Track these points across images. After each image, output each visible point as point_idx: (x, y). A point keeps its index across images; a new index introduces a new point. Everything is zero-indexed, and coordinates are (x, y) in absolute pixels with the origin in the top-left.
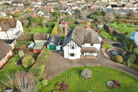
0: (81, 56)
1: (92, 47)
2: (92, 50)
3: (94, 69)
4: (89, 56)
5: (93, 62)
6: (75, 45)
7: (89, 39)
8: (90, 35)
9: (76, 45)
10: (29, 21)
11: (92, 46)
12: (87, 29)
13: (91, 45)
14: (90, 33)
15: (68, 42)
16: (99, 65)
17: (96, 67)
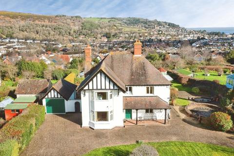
0: (124, 122)
1: (152, 95)
2: (150, 102)
3: (164, 147)
4: (146, 120)
5: (158, 134)
6: (107, 88)
7: (142, 75)
8: (143, 67)
9: (112, 87)
10: (20, 69)
11: (151, 93)
12: (135, 56)
13: (148, 92)
14: (144, 63)
15: (92, 80)
16: (174, 139)
17: (168, 144)
